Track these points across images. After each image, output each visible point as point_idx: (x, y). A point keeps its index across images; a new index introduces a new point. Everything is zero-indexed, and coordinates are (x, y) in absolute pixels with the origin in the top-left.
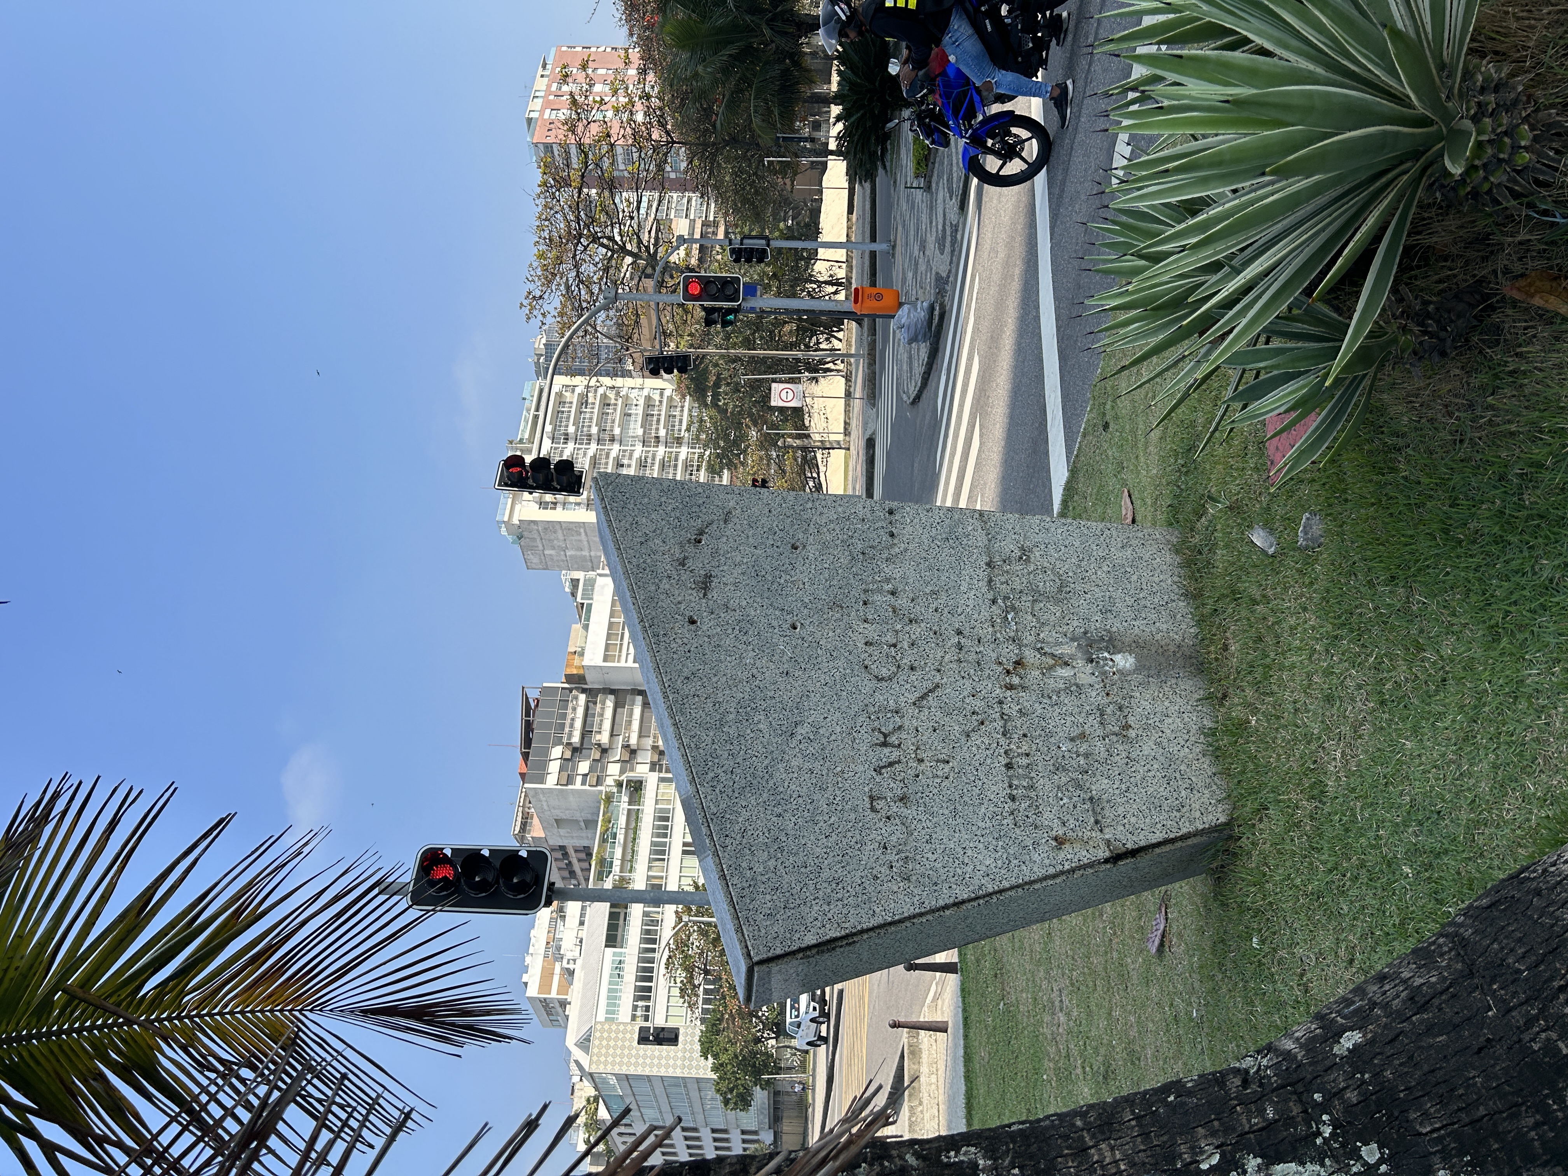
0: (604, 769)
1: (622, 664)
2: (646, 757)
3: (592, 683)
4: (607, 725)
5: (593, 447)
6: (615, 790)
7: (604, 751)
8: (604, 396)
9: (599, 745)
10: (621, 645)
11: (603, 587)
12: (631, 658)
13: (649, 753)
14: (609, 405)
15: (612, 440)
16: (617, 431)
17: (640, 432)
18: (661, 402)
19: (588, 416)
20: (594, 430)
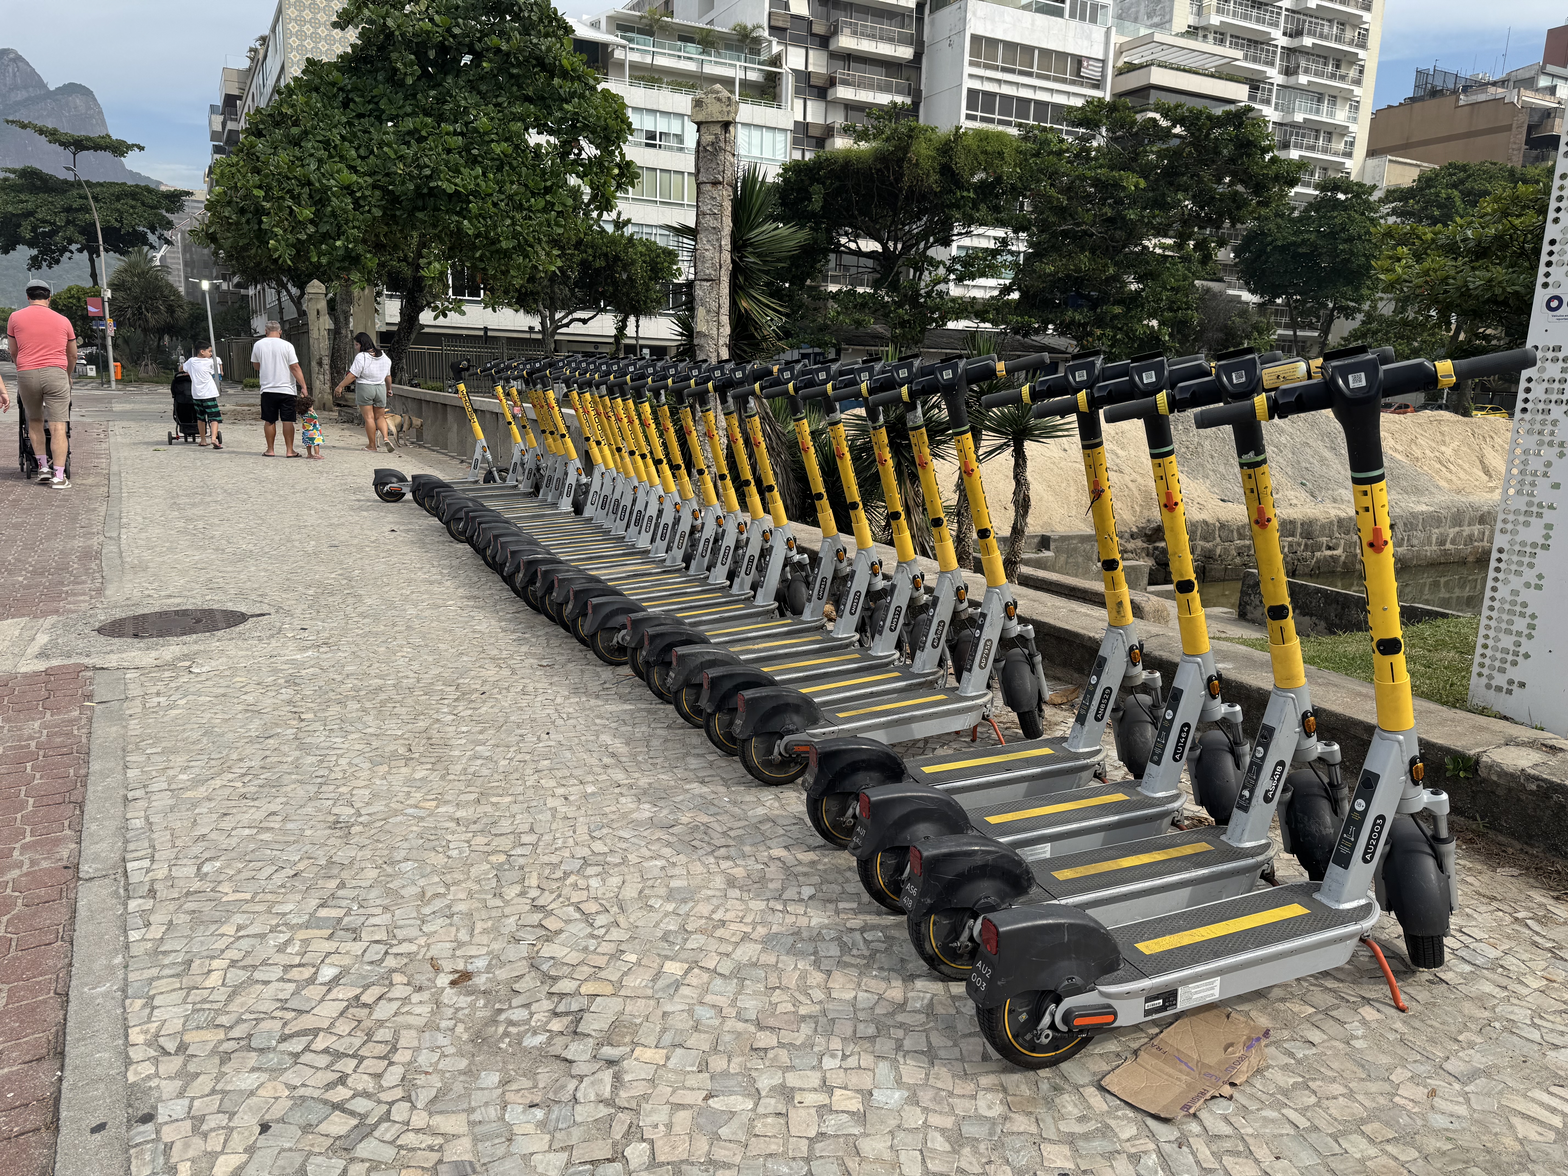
0: (797, 41)
1: (968, 70)
2: (815, 113)
3: (932, 23)
4: (867, 46)
5: (1282, 41)
6: (764, 57)
7: (823, 42)
8: (1352, 59)
9: (834, 32)
10: (996, 68)
11: (1089, 38)
12: (977, 85)
13: (822, 122)
14: (1338, 67)
15: (1288, 72)
16: (1303, 79)
17: (1299, 118)
18: (1336, 154)
19: (1326, 30)
20: (1308, 41)
